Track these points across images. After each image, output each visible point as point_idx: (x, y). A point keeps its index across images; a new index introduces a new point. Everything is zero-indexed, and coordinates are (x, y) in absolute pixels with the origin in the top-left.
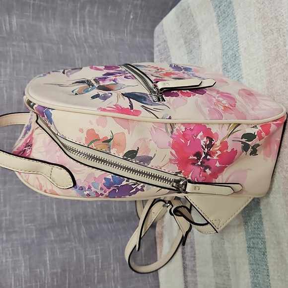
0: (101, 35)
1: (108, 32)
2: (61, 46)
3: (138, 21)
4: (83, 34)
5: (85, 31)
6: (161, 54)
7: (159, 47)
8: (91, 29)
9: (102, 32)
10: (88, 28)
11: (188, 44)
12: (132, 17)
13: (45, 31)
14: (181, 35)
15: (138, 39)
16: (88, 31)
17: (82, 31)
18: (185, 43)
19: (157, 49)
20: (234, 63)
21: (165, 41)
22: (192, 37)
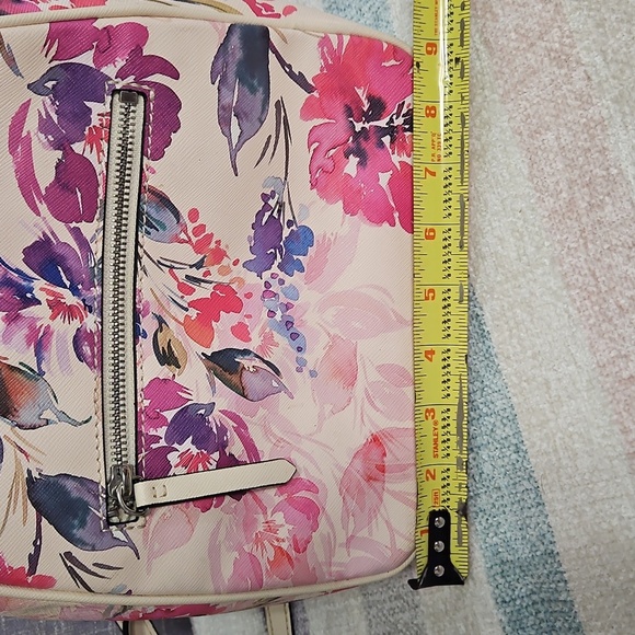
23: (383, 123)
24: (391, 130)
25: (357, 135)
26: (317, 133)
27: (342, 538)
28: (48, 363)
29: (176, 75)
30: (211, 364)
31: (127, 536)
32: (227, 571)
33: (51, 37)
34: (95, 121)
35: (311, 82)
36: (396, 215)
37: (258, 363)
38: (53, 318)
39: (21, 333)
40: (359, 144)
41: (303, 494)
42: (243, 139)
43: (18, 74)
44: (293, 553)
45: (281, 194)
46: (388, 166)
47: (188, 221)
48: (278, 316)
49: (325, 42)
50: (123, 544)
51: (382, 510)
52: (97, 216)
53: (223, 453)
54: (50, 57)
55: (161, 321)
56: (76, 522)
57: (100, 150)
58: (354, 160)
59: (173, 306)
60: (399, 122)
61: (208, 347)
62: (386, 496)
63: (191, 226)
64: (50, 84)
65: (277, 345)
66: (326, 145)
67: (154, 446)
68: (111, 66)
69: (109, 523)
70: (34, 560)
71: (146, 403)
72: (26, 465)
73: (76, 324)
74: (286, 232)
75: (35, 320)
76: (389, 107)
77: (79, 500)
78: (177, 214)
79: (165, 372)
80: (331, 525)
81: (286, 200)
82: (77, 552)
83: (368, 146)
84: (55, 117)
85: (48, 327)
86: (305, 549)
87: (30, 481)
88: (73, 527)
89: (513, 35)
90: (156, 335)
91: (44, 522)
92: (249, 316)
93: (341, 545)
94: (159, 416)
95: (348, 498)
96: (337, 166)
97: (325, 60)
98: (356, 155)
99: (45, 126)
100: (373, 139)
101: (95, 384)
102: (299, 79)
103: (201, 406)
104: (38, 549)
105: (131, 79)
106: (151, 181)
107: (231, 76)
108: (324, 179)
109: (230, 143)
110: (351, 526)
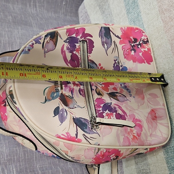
0: (46, 13)
1: (50, 12)
2: (23, 16)
3: (68, 6)
4: (35, 12)
5: (36, 10)
6: (84, 21)
7: (82, 17)
8: (40, 10)
9: (47, 12)
10: (38, 9)
11: (101, 9)
12: (64, 3)
13: (12, 8)
14: (97, 5)
15: (68, 17)
16: (38, 10)
17: (35, 10)
18: (100, 8)
19: (82, 18)
20: (134, 7)
21: (86, 12)
22: (103, 4)
23: (138, 43)
24: (140, 44)
25: (132, 46)
26: (123, 47)
27: (149, 134)
28: (74, 95)
29: (92, 37)
30: (109, 95)
31: (97, 132)
32: (122, 140)
33: (67, 32)
34: (77, 47)
35: (120, 37)
36: (145, 61)
37: (120, 95)
38: (74, 86)
39: (68, 89)
40: (133, 48)
41: (138, 122)
42: (108, 48)
43: (62, 39)
44: (137, 137)
45: (118, 60)
46: (141, 51)
47: (99, 66)
48: (123, 85)
49: (121, 29)
50: (96, 133)
51: (158, 127)
52: (80, 66)
53: (116, 113)
54: (67, 35)
55: (96, 87)
56: (85, 128)
57: (79, 53)
58: (133, 52)
59: (99, 84)
60: (141, 42)
61: (108, 92)
62: (158, 124)
63: (99, 67)
64: (68, 41)
65: (124, 91)
66: (126, 49)
67: (100, 112)
68: (79, 36)
69: (92, 129)
70: (77, 135)
71: (96, 103)
72: (72, 116)
73: (79, 87)
74: (121, 68)
75: (70, 86)
76: (138, 40)
77: (85, 123)
78: (96, 65)
79: (99, 97)
80: (146, 130)
81: (119, 61)
82: (86, 134)
83: (135, 48)
84: (69, 47)
85: (73, 88)
86: (140, 136)
87: (73, 118)
88: (84, 129)
89: (168, 18)
90: (96, 90)
91: (78, 127)
92: (116, 86)
93: (149, 136)
94: (99, 106)
95: (149, 124)
96: (129, 53)
97: (122, 32)
98: (133, 50)
99: (68, 49)
100: (136, 47)
101: (84, 100)
102: (118, 37)
103: (109, 103)
104: (77, 133)
105: (83, 38)
106: (90, 58)
107: (103, 36)
108: (127, 56)
109: (105, 49)
110: (151, 131)
